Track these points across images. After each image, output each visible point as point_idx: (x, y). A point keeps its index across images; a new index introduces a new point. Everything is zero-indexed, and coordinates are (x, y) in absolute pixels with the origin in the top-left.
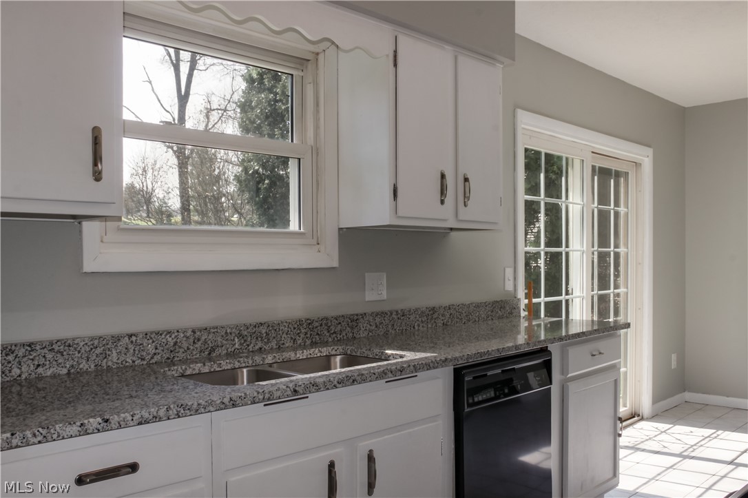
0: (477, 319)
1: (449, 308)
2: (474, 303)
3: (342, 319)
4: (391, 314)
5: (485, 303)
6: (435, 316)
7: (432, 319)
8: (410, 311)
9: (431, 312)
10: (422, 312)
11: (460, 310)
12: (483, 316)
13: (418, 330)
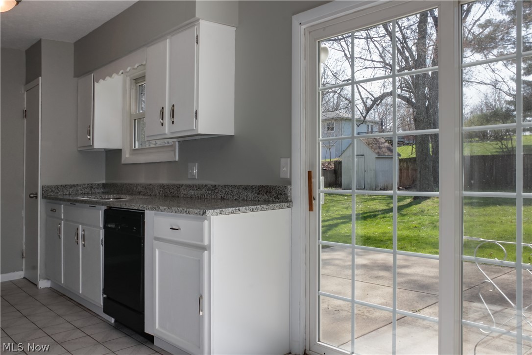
0: (245, 198)
1: (225, 187)
2: (242, 185)
3: (174, 186)
4: (193, 186)
5: (252, 186)
6: (216, 191)
7: (214, 193)
8: (202, 186)
9: (214, 188)
10: (209, 188)
11: (233, 189)
12: (250, 196)
13: (207, 198)
